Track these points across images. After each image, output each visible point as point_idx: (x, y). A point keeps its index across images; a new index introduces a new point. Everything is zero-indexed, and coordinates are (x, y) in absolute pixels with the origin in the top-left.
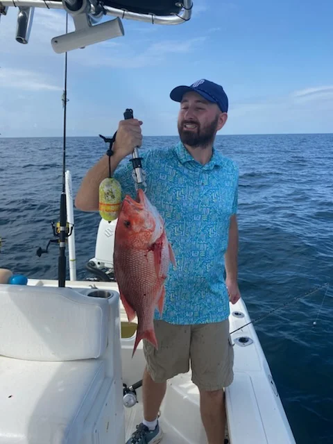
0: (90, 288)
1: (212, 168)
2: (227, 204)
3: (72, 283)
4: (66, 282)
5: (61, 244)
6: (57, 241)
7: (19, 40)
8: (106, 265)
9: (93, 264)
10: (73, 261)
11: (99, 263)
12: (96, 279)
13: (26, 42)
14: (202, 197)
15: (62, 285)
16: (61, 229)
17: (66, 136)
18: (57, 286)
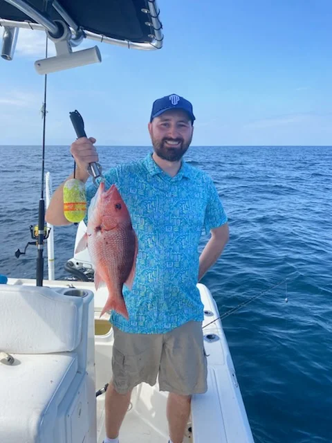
0: (68, 287)
1: (180, 179)
2: (199, 215)
3: (50, 283)
4: (44, 281)
5: (39, 247)
6: (34, 243)
7: (4, 57)
8: (84, 266)
9: (72, 264)
10: (52, 260)
11: (77, 264)
12: (74, 279)
13: (11, 59)
14: (173, 209)
15: (40, 284)
16: (39, 232)
17: (45, 145)
18: (35, 285)
